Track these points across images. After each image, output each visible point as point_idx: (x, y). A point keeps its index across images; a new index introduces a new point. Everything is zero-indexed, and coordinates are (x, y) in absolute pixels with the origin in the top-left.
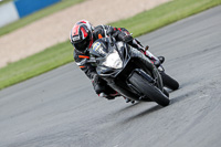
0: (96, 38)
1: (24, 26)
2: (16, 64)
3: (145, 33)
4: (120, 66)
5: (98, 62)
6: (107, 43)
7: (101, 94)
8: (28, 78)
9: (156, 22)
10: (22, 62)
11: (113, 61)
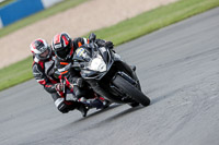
0: (76, 47)
3: (127, 41)
4: (104, 69)
5: (82, 66)
6: (90, 49)
7: (82, 98)
9: (139, 30)
11: (98, 65)
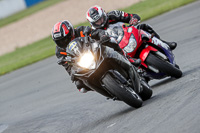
1: (30, 14)
2: (24, 49)
4: (94, 67)
7: (82, 89)
8: (35, 62)
10: (29, 47)
